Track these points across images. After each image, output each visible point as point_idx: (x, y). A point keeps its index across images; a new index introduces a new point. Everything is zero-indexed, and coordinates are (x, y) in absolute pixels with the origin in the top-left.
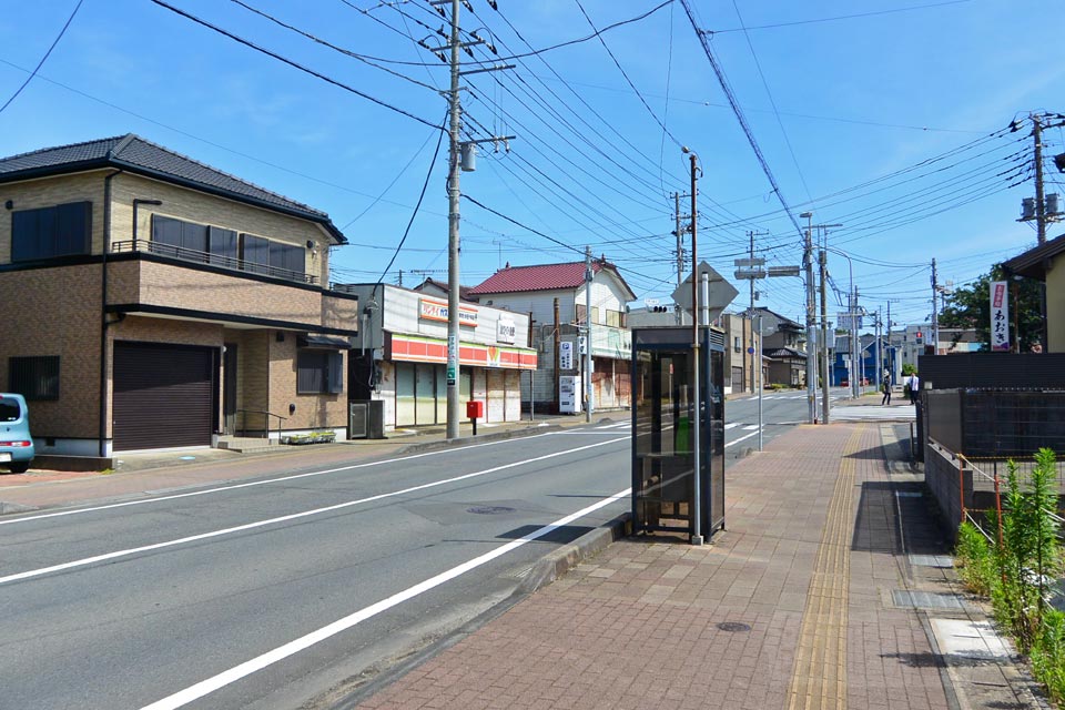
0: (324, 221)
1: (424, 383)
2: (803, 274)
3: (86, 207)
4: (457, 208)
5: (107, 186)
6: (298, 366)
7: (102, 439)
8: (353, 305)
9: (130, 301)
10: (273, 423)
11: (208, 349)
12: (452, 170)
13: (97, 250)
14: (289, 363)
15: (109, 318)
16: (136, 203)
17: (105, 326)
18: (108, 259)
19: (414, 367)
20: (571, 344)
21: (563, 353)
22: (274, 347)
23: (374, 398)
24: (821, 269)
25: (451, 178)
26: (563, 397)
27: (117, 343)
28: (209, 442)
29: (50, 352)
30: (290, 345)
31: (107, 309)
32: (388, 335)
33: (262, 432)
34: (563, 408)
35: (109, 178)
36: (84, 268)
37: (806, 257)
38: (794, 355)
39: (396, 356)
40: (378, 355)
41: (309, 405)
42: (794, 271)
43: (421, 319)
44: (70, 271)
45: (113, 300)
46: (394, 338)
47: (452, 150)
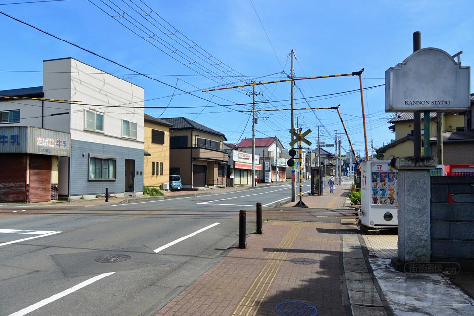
0: (223, 136)
1: (239, 174)
2: (335, 146)
3: (186, 137)
4: (254, 133)
5: (191, 133)
6: (218, 170)
7: (191, 185)
8: (227, 154)
9: (197, 156)
10: (215, 182)
11: (204, 166)
12: (253, 124)
13: (189, 146)
14: (217, 169)
15: (192, 160)
16: (196, 136)
17: (191, 162)
18: (191, 148)
19: (241, 170)
20: (268, 163)
21: (266, 166)
22: (215, 165)
23: (231, 177)
24: (339, 145)
25: (253, 126)
26: (266, 178)
27: (194, 165)
28: (205, 186)
29: (177, 167)
30: (217, 165)
31: (192, 158)
32: (234, 162)
33: (213, 185)
34: (265, 181)
35: (192, 131)
36: (185, 150)
37: (336, 142)
38: (331, 165)
39: (236, 167)
40: (231, 167)
41: (220, 178)
42: (332, 145)
43: (240, 158)
44: (182, 150)
45: (193, 157)
46: (236, 163)
47: (253, 119)
